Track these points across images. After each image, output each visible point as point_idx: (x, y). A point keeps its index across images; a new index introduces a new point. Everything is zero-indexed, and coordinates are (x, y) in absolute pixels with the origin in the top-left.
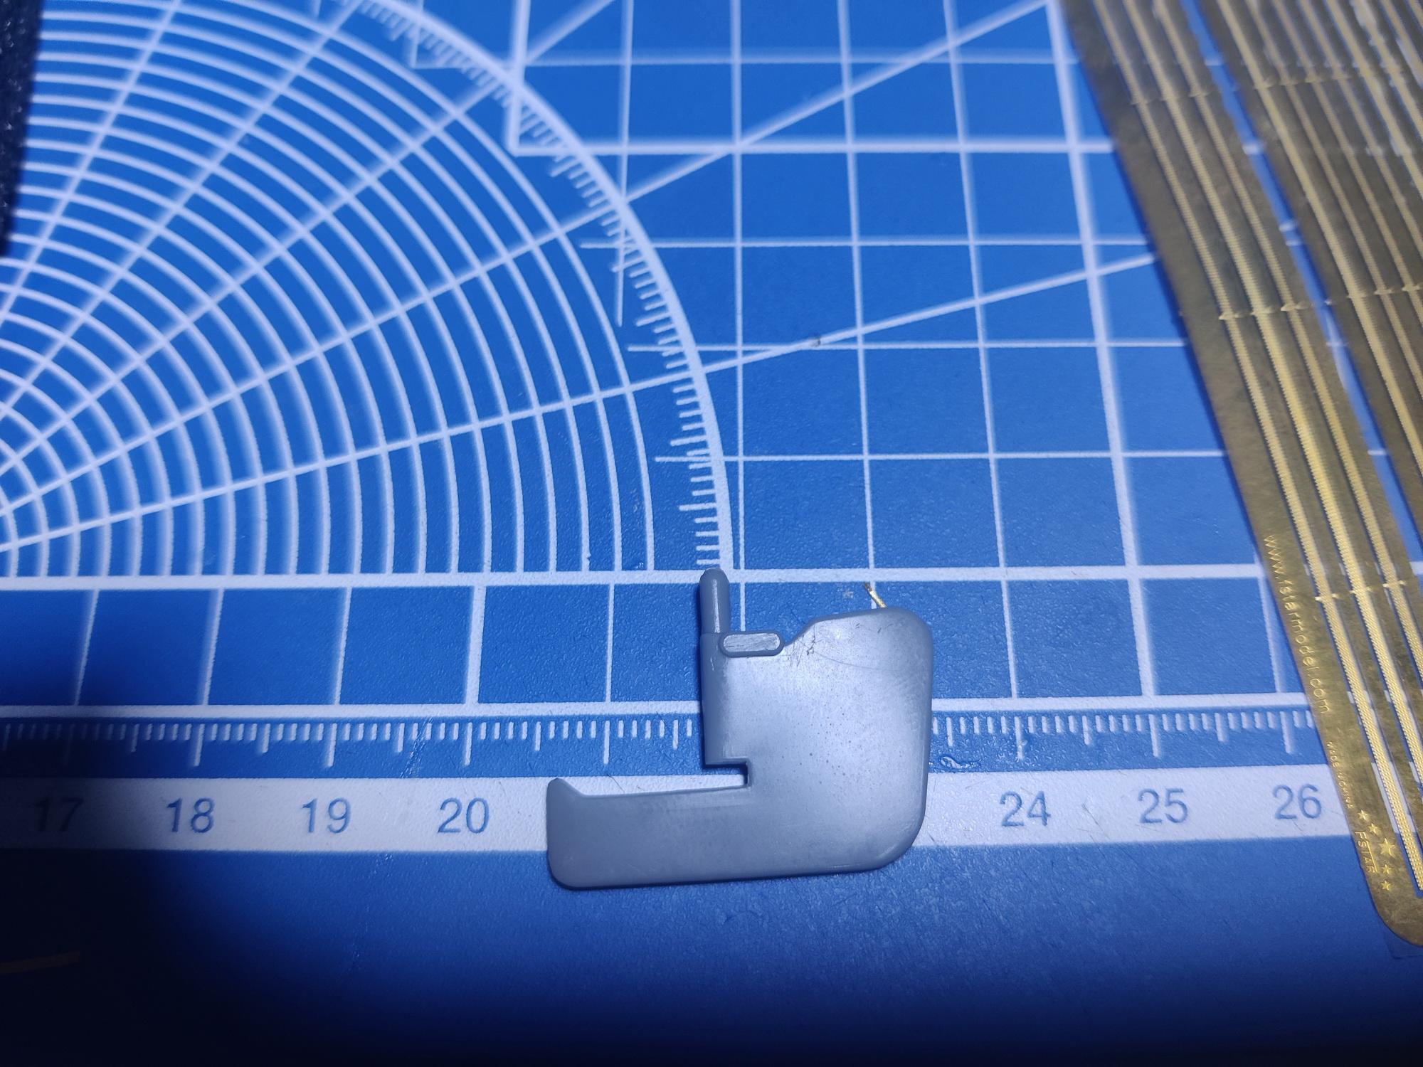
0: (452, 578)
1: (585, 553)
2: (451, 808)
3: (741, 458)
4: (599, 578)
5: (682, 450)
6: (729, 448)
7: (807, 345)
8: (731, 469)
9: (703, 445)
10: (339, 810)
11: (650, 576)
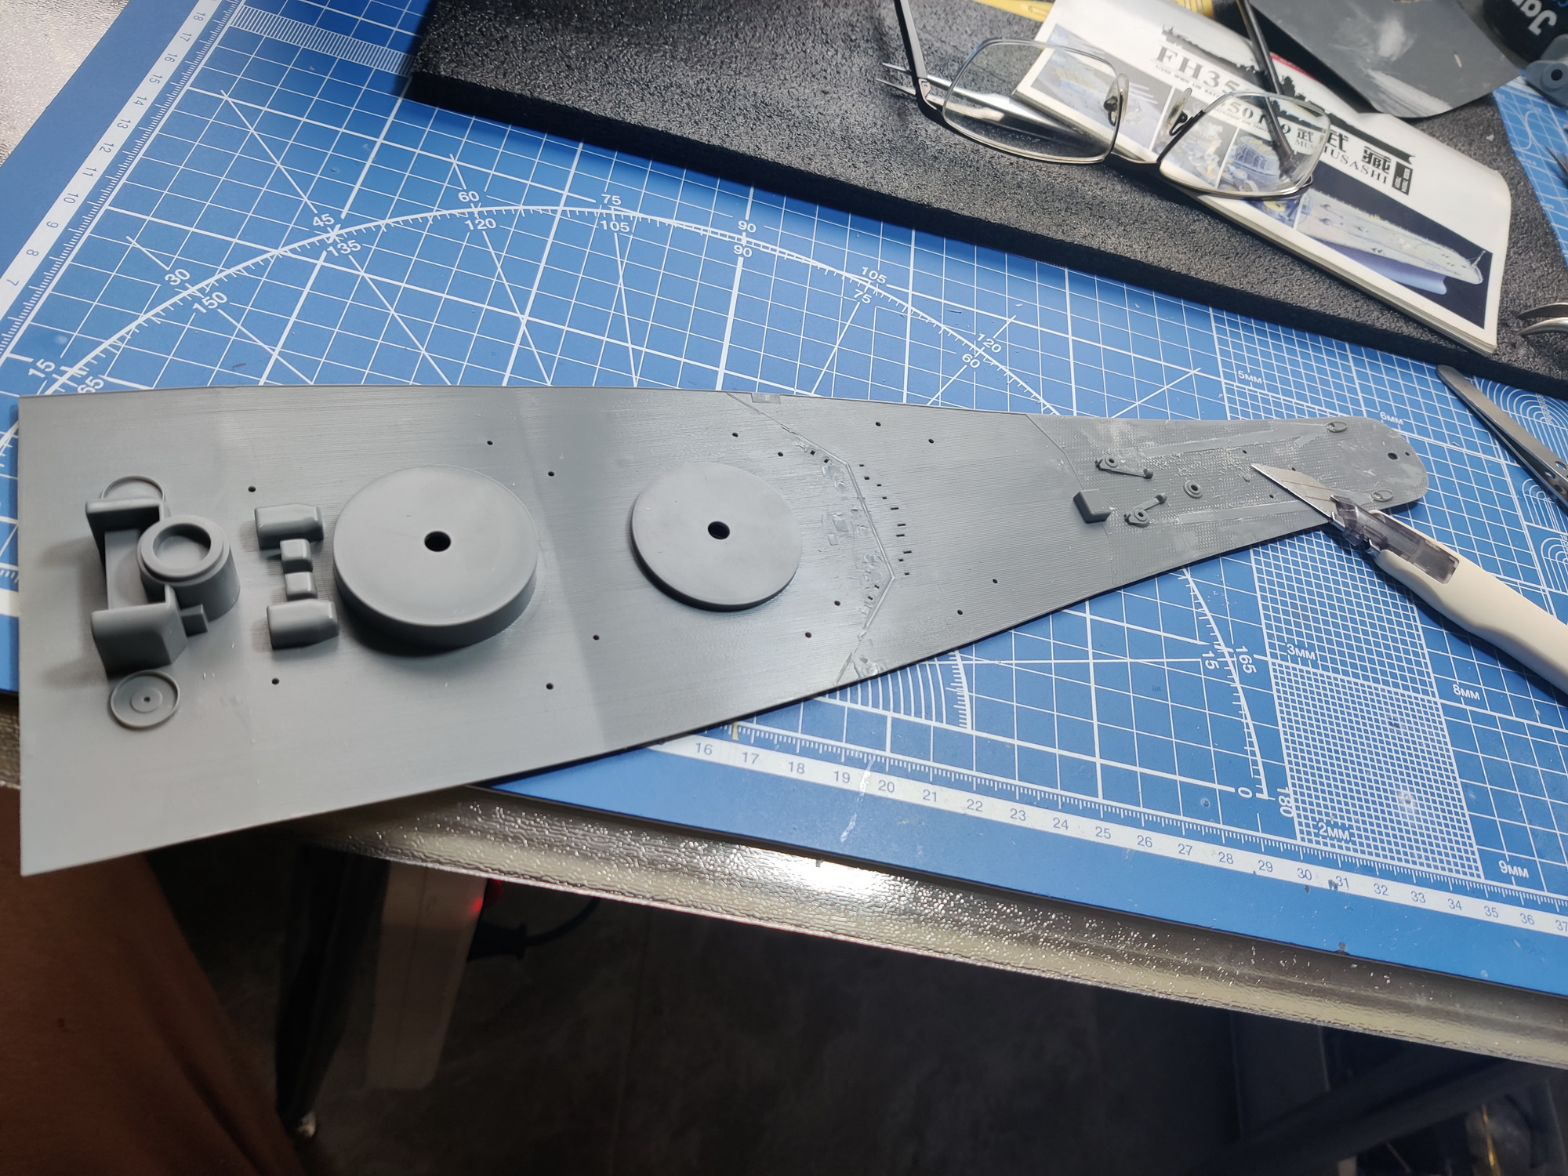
0: (880, 711)
1: (923, 714)
2: (882, 783)
3: (974, 695)
4: (928, 722)
5: (955, 687)
6: (970, 690)
7: (996, 662)
8: (971, 698)
9: (962, 687)
10: (846, 776)
11: (944, 726)
